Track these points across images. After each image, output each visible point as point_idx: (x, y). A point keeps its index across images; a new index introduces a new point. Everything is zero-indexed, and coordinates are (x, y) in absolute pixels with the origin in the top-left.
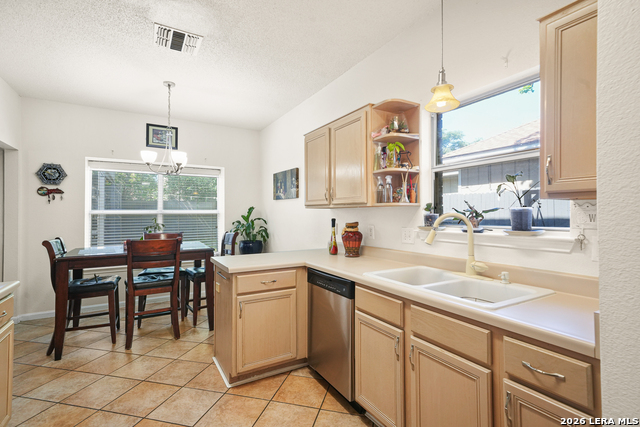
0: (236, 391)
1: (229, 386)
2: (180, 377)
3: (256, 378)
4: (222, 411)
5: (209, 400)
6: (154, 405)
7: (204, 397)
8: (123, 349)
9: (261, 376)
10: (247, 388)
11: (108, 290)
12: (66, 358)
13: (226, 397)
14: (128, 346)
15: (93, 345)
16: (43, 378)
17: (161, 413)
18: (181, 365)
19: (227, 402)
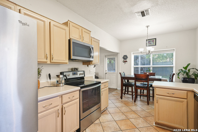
0: (156, 128)
1: (154, 125)
2: (142, 115)
3: (166, 128)
4: (147, 130)
5: (145, 125)
6: (132, 118)
7: (145, 123)
8: (134, 102)
9: (169, 129)
10: (160, 129)
11: (131, 86)
12: (123, 99)
13: (151, 127)
14: (135, 102)
15: (129, 99)
16: (118, 102)
17: (132, 120)
18: (144, 112)
19: (150, 128)
